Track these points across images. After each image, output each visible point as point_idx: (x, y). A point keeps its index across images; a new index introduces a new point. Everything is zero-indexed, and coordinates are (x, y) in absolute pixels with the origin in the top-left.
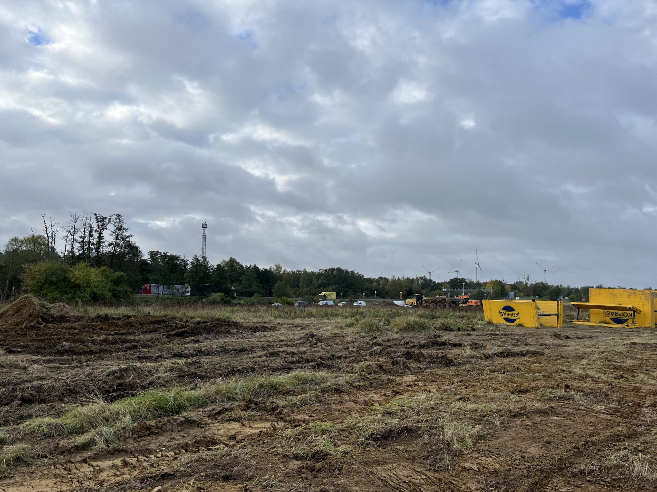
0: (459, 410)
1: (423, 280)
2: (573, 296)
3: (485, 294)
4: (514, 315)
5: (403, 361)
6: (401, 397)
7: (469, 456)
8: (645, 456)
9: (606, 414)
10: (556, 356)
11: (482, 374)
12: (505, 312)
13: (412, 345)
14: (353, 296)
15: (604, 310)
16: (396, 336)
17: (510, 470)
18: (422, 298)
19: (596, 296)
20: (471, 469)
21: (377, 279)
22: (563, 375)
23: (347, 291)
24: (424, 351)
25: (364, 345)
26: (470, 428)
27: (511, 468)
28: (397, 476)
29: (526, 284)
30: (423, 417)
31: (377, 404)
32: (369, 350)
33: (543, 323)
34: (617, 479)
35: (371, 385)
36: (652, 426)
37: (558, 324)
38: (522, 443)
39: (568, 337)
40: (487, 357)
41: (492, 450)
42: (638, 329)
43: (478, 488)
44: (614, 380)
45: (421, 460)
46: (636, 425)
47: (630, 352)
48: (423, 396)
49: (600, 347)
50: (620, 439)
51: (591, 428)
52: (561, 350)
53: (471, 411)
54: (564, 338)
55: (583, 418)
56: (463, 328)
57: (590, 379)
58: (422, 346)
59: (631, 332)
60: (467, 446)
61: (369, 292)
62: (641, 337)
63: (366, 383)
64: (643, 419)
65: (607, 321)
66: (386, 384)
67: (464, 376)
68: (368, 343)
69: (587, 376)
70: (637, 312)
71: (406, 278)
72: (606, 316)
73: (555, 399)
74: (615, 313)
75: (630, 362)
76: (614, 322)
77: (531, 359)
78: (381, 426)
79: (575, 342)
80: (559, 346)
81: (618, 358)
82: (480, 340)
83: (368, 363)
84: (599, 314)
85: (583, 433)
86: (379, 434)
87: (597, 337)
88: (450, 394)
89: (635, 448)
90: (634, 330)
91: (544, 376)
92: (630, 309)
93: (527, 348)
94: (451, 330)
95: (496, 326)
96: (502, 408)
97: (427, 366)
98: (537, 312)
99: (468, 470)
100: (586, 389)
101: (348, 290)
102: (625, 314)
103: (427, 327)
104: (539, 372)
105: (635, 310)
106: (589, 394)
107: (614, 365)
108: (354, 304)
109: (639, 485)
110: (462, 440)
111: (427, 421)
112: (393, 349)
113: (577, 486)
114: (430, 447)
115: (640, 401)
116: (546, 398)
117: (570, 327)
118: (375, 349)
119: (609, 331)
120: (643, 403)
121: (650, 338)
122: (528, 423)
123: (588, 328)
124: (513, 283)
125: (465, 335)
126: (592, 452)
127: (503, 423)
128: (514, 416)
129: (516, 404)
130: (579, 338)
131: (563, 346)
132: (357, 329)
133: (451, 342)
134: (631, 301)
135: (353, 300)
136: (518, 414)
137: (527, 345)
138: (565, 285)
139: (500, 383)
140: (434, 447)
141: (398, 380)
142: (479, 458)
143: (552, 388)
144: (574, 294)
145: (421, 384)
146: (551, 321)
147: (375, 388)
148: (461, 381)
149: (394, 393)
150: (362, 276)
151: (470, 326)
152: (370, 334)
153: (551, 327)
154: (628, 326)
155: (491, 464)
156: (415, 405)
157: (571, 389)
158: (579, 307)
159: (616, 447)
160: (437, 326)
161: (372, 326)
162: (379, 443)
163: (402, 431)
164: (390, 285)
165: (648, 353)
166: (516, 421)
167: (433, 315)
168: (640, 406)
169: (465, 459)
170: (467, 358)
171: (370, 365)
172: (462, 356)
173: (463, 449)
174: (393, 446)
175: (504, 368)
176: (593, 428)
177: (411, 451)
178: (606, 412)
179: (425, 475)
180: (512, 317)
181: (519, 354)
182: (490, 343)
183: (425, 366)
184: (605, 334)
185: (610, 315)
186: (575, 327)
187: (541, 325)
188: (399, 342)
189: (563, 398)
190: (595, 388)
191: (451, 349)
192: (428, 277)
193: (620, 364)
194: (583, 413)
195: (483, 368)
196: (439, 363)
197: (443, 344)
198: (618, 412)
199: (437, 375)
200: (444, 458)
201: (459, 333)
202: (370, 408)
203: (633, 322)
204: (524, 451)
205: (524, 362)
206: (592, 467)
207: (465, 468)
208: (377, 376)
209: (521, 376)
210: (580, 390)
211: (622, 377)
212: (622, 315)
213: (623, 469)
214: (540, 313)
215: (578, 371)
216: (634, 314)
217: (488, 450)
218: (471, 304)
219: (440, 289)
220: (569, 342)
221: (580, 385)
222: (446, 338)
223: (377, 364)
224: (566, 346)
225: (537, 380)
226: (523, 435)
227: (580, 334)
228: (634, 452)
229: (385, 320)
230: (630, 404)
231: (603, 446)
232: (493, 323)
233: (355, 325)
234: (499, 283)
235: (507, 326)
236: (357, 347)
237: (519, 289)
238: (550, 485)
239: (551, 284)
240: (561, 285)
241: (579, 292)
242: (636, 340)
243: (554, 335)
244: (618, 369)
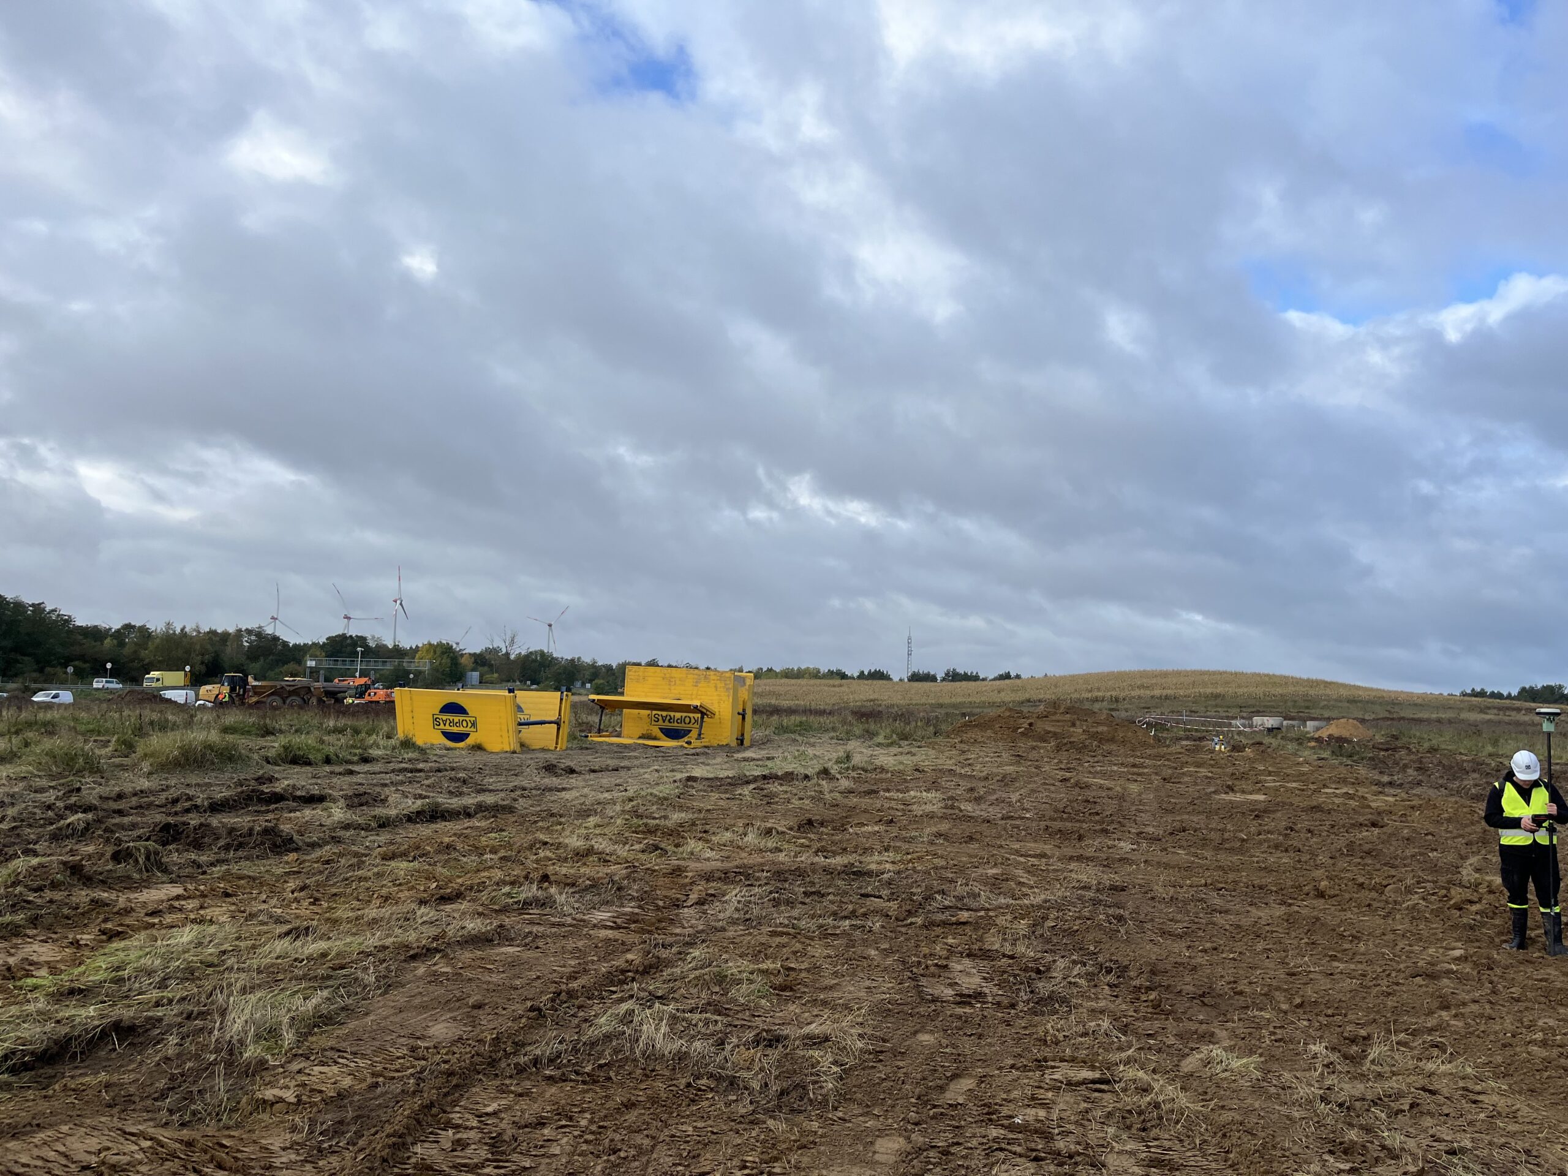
0: (279, 961)
1: (253, 638)
2: (602, 681)
3: (411, 676)
4: (465, 724)
5: (146, 848)
6: (122, 944)
7: (281, 1070)
8: (665, 1008)
9: (611, 928)
10: (538, 814)
11: (360, 865)
12: (444, 718)
13: (187, 804)
14: (35, 675)
15: (649, 712)
16: (145, 784)
17: (376, 1085)
18: (246, 683)
19: (638, 681)
20: (281, 1100)
21: (118, 631)
22: (542, 854)
23: (17, 661)
24: (215, 821)
25: (37, 811)
26: (298, 1001)
27: (381, 1079)
28: (66, 1156)
29: (507, 654)
30: (175, 991)
31: (44, 972)
32: (52, 824)
33: (527, 742)
34: (606, 1064)
35: (34, 921)
36: (691, 944)
37: (557, 744)
38: (419, 1018)
39: (571, 771)
40: (384, 824)
41: (343, 1045)
42: (706, 750)
43: (288, 1145)
44: (640, 855)
45: (149, 1102)
46: (663, 946)
47: (682, 796)
48: (186, 936)
49: (628, 788)
50: (626, 979)
51: (573, 963)
52: (552, 799)
53: (309, 958)
54: (564, 773)
55: (564, 942)
56: (338, 757)
57: (595, 858)
58: (216, 807)
59: (694, 755)
60: (282, 1046)
61: (87, 665)
62: (708, 765)
63: (19, 917)
64: (678, 931)
65: (654, 734)
66: (83, 914)
67: (314, 874)
68: (49, 807)
69: (590, 851)
70: (707, 715)
71: (205, 629)
72: (653, 723)
73: (516, 906)
74: (668, 718)
75: (677, 817)
76: (667, 736)
77: (483, 824)
78: (38, 1030)
79: (584, 780)
80: (550, 790)
81: (658, 809)
82: (375, 785)
83: (35, 861)
84: (641, 718)
85: (555, 975)
86: (32, 1053)
87: (629, 769)
88: (266, 924)
89: (650, 993)
90: (698, 750)
91: (503, 859)
92: (696, 709)
93: (480, 798)
94: (309, 763)
95: (422, 750)
96: (389, 941)
97: (217, 857)
98: (516, 717)
99: (272, 1104)
100: (581, 880)
101: (19, 657)
102: (687, 720)
103: (240, 755)
104: (494, 851)
105: (705, 711)
106: (587, 889)
107: (646, 825)
108: (35, 699)
109: (644, 1069)
110: (272, 1033)
111: (183, 999)
112: (126, 820)
113: (521, 1095)
114: (178, 1066)
115: (679, 896)
116: (496, 907)
117: (582, 748)
118: (68, 821)
119: (654, 755)
120: (684, 898)
121: (724, 767)
122: (443, 970)
123: (615, 749)
124: (478, 651)
125: (340, 774)
126: (565, 1013)
127: (385, 977)
128: (414, 958)
129: (424, 929)
130: (594, 771)
131: (559, 790)
132: (23, 769)
133: (299, 793)
134: (700, 693)
135: (33, 686)
136: (424, 951)
137: (482, 791)
138: (587, 659)
139: (400, 885)
140: (189, 1065)
141: (122, 900)
142: (307, 1071)
143: (512, 883)
144: (603, 679)
145: (191, 904)
146: (543, 737)
147: (50, 928)
148: (302, 889)
149: (104, 937)
150: (68, 621)
151: (357, 751)
152: (62, 781)
153: (543, 750)
154: (689, 743)
155: (333, 1080)
156: (158, 962)
157: (550, 883)
158: (603, 706)
159: (614, 996)
160: (272, 753)
161: (72, 759)
162: (27, 1076)
163: (104, 1034)
164: (157, 647)
165: (715, 796)
166: (416, 968)
167: (265, 726)
168: (678, 906)
169: (267, 1079)
170: (334, 829)
171: (41, 865)
172: (321, 825)
173: (269, 1057)
174: (72, 1077)
175: (418, 848)
176: (577, 962)
177: (122, 1084)
178: (611, 924)
179: (151, 1139)
180: (462, 728)
181: (458, 814)
182: (397, 790)
183: (212, 858)
184: (645, 760)
185: (661, 722)
186: (592, 748)
187: (522, 745)
188: (152, 798)
189: (531, 905)
190: (600, 875)
191: (294, 811)
192: (269, 630)
193: (657, 821)
194: (566, 932)
195: (367, 852)
196: (254, 848)
197: (277, 798)
198: (635, 922)
199: (240, 878)
200: (212, 1087)
201: (328, 768)
202: (19, 983)
203: (700, 735)
204: (418, 1034)
205: (469, 831)
206: (560, 1047)
207: (265, 1101)
208: (58, 896)
209: (452, 863)
210: (569, 883)
211: (657, 848)
212: (682, 720)
213: (620, 1041)
214: (523, 718)
215: (574, 842)
216: (702, 718)
217: (332, 1049)
218: (375, 699)
219: (300, 662)
220: (573, 781)
221: (572, 871)
222: (286, 783)
223: (64, 863)
224: (564, 789)
225: (485, 869)
226: (425, 999)
227: (597, 762)
228: (648, 1001)
229: (118, 740)
230: (661, 903)
231: (589, 998)
232: (414, 744)
233: (20, 758)
234: (446, 650)
235: (448, 749)
236: (14, 819)
237: (491, 666)
238: (462, 1103)
239: (559, 656)
240: (579, 658)
241: (614, 674)
242: (698, 772)
243: (544, 767)
244: (650, 831)
